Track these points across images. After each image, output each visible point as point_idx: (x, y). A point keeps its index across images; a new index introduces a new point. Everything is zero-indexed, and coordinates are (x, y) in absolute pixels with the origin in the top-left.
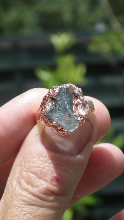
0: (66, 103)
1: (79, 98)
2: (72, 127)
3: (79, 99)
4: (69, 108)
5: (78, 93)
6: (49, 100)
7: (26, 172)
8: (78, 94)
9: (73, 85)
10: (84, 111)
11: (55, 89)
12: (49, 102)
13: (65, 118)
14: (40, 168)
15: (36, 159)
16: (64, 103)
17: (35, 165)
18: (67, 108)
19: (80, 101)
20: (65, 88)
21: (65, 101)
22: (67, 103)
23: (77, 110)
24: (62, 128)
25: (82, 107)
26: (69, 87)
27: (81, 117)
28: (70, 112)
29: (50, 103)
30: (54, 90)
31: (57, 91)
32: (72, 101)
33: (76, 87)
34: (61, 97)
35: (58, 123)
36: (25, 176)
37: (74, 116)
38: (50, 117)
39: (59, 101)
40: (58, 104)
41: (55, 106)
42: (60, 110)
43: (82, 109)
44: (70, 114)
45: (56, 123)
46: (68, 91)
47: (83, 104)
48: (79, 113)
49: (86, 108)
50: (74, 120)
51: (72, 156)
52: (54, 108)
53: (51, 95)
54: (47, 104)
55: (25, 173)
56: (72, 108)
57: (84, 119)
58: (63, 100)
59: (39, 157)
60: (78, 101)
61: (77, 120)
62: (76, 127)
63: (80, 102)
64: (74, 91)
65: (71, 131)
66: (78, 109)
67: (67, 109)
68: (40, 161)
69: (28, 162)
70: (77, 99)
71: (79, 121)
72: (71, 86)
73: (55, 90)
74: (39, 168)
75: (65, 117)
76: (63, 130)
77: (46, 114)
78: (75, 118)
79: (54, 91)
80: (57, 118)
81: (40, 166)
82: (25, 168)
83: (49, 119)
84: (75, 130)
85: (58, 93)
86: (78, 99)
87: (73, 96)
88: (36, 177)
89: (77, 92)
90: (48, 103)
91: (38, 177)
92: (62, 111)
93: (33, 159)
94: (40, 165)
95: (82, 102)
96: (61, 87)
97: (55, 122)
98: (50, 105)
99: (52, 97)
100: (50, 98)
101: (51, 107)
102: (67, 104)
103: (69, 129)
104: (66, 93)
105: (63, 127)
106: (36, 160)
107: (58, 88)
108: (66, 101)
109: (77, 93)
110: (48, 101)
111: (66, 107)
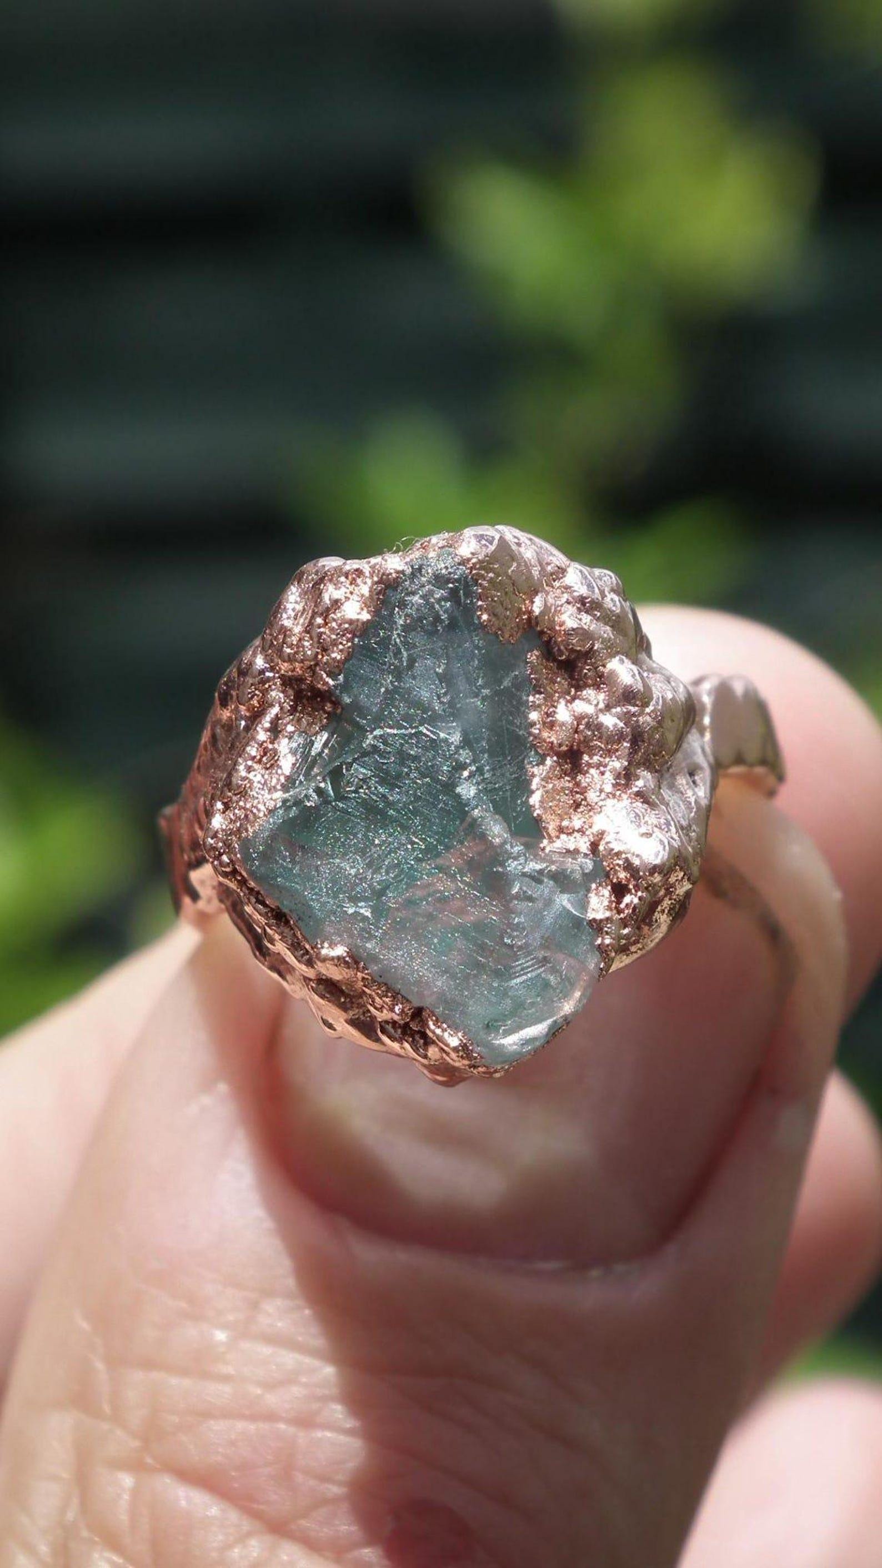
0: (456, 738)
1: (601, 680)
2: (519, 1006)
3: (597, 687)
4: (488, 791)
5: (586, 619)
6: (275, 710)
7: (136, 1466)
8: (584, 634)
9: (523, 537)
10: (652, 818)
11: (330, 593)
12: (275, 730)
13: (443, 900)
14: (271, 1417)
15: (225, 1326)
16: (434, 744)
17: (218, 1393)
18: (467, 790)
19: (608, 708)
20: (439, 580)
21: (433, 720)
22: (467, 742)
23: (577, 805)
24: (418, 1013)
25: (627, 777)
26: (486, 564)
27: (619, 891)
28: (497, 831)
29: (283, 746)
30: (326, 598)
31: (355, 611)
32: (520, 708)
33: (557, 558)
34: (398, 674)
35: (374, 959)
36: (124, 1517)
37: (536, 878)
38: (280, 888)
39: (378, 721)
40: (365, 754)
41: (336, 775)
42: (393, 820)
43: (626, 801)
44: (497, 856)
45: (354, 960)
46: (469, 611)
47: (637, 737)
48: (594, 846)
49: (682, 781)
50: (537, 918)
51: (595, 1273)
52: (319, 791)
53: (291, 659)
54: (252, 750)
55: (127, 1480)
56: (522, 786)
57: (652, 906)
58: (418, 704)
59: (254, 1306)
60: (580, 707)
61: (577, 923)
62: (566, 995)
63: (610, 721)
64: (537, 607)
65: (511, 1041)
66: (592, 796)
67: (461, 808)
68: (266, 1350)
69: (149, 1364)
70: (578, 684)
71: (597, 927)
72: (504, 552)
73: (336, 604)
74: (263, 1426)
75: (444, 886)
76: (424, 1036)
77: (247, 858)
78: (549, 902)
79: (326, 614)
80: (354, 900)
81: (272, 1400)
82: (119, 1432)
83: (279, 917)
84: (555, 1032)
85: (361, 630)
86: (589, 693)
87: (533, 656)
88: (233, 1516)
89: (570, 619)
90: (262, 736)
91: (255, 1515)
92: (405, 828)
93: (191, 1332)
94: (270, 1386)
95: (627, 717)
96: (393, 563)
97: (340, 951)
98: (287, 764)
99: (300, 680)
100: (287, 682)
101: (289, 783)
102: (465, 756)
103: (490, 1027)
104: (453, 625)
105: (428, 1002)
106: (221, 1336)
107: (359, 572)
108: (453, 712)
109: (571, 623)
110: (266, 722)
111: (449, 787)
